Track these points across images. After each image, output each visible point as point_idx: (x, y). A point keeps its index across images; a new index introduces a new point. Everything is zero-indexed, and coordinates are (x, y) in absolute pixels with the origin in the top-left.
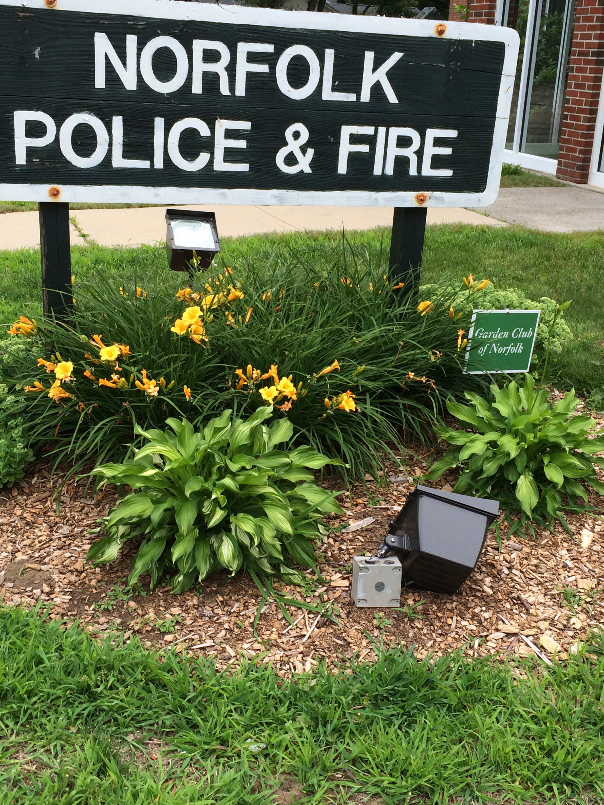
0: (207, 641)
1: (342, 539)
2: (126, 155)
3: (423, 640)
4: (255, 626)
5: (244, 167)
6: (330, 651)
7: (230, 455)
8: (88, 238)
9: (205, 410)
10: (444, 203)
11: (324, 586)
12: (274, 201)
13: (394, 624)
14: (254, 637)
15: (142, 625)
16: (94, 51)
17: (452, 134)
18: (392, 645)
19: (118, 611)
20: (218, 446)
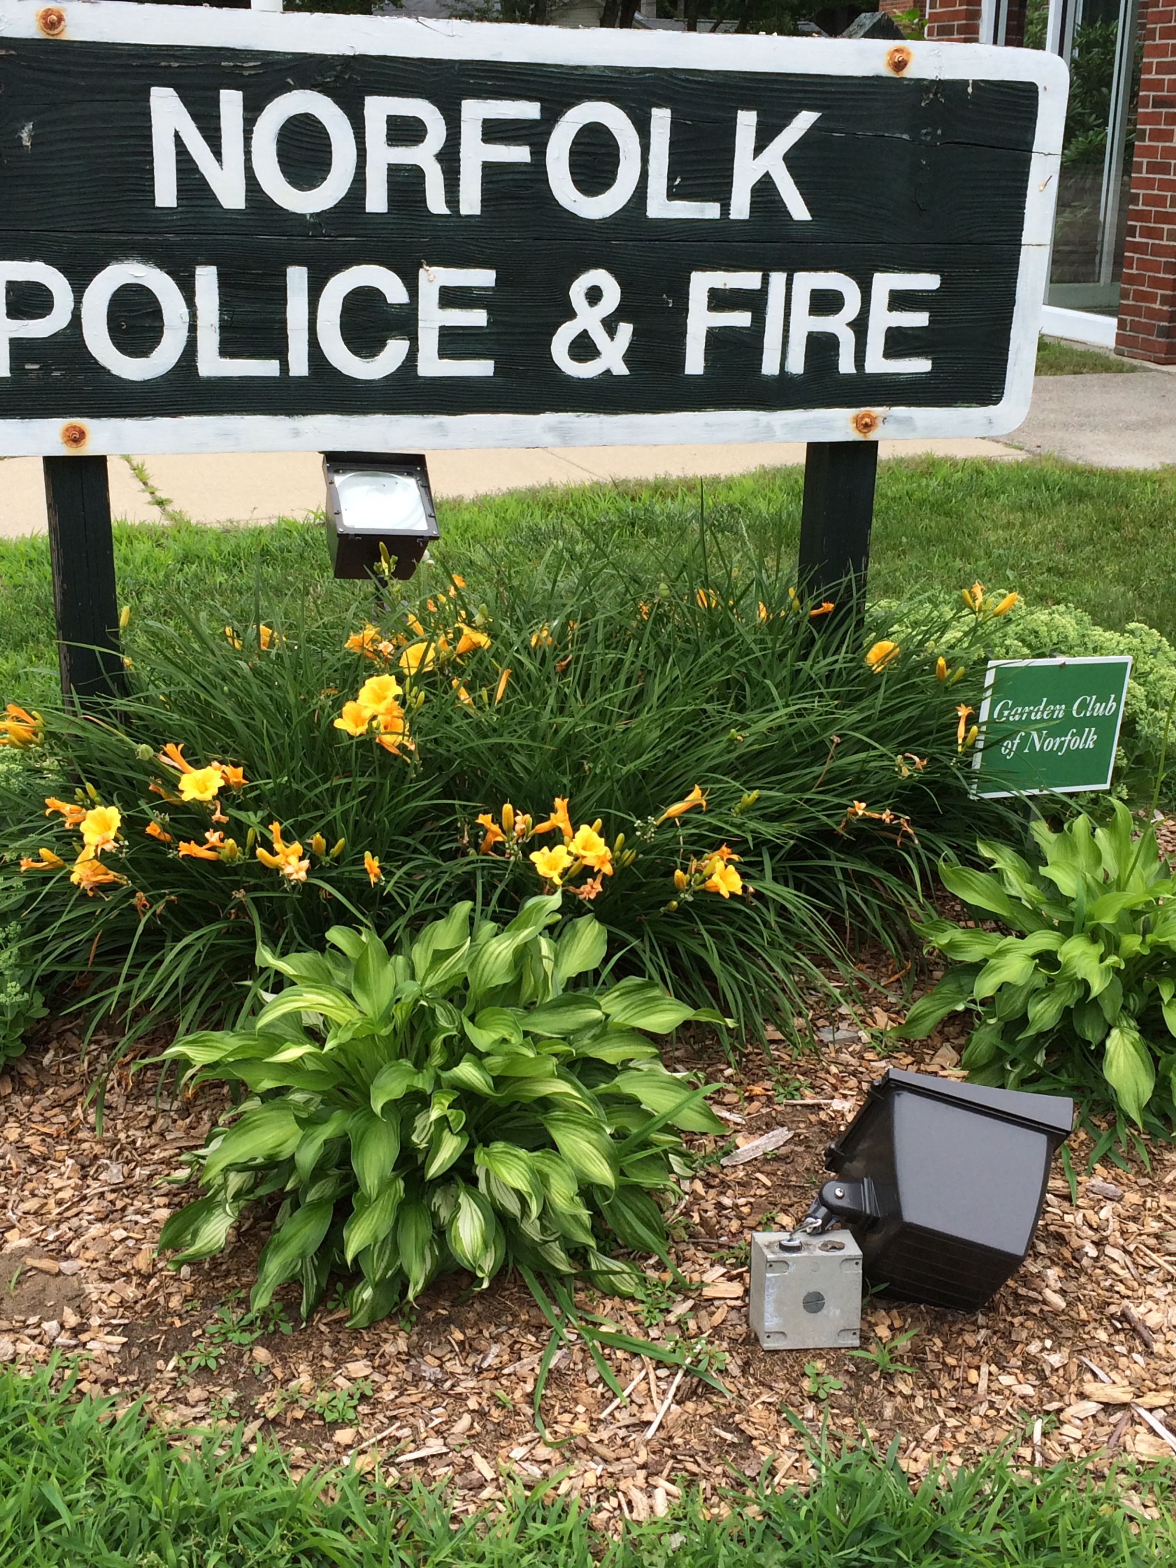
0: (431, 1442)
1: (722, 1182)
2: (227, 350)
3: (917, 1424)
4: (538, 1400)
5: (484, 368)
6: (708, 1460)
7: (469, 1008)
8: (169, 508)
9: (413, 903)
10: (914, 430)
11: (686, 1298)
12: (548, 439)
13: (849, 1388)
14: (536, 1431)
15: (283, 1405)
16: (150, 127)
17: (929, 282)
18: (849, 1442)
19: (230, 1370)
20: (445, 989)
